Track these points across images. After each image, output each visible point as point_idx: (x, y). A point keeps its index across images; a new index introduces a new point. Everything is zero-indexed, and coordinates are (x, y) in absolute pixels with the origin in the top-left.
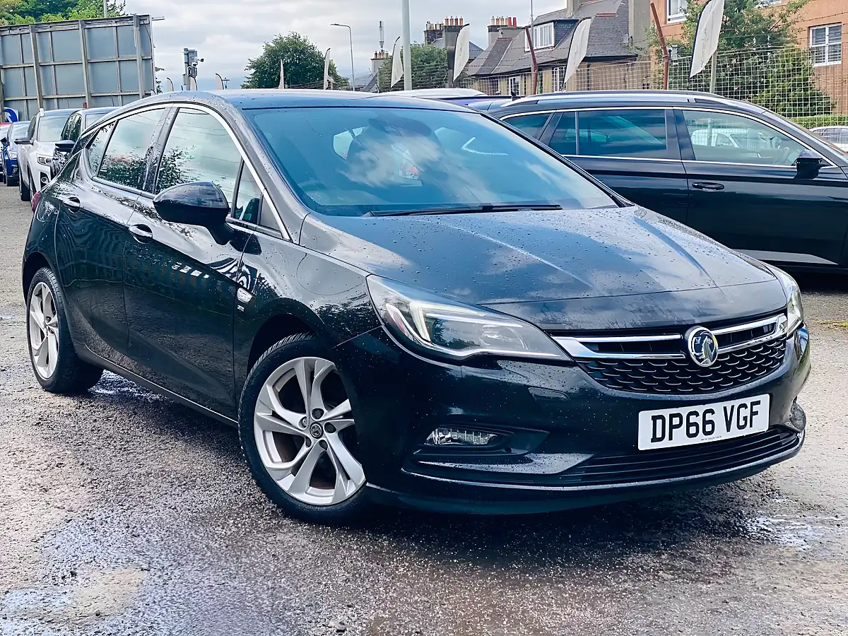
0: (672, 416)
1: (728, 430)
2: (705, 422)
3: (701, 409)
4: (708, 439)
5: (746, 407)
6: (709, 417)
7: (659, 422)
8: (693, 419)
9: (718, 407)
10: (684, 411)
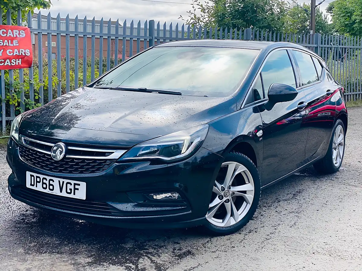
0: (37, 177)
1: (61, 192)
2: (50, 185)
3: (48, 178)
4: (50, 192)
5: (71, 184)
6: (51, 182)
7: (33, 178)
8: (45, 181)
9: (56, 180)
10: (42, 176)
